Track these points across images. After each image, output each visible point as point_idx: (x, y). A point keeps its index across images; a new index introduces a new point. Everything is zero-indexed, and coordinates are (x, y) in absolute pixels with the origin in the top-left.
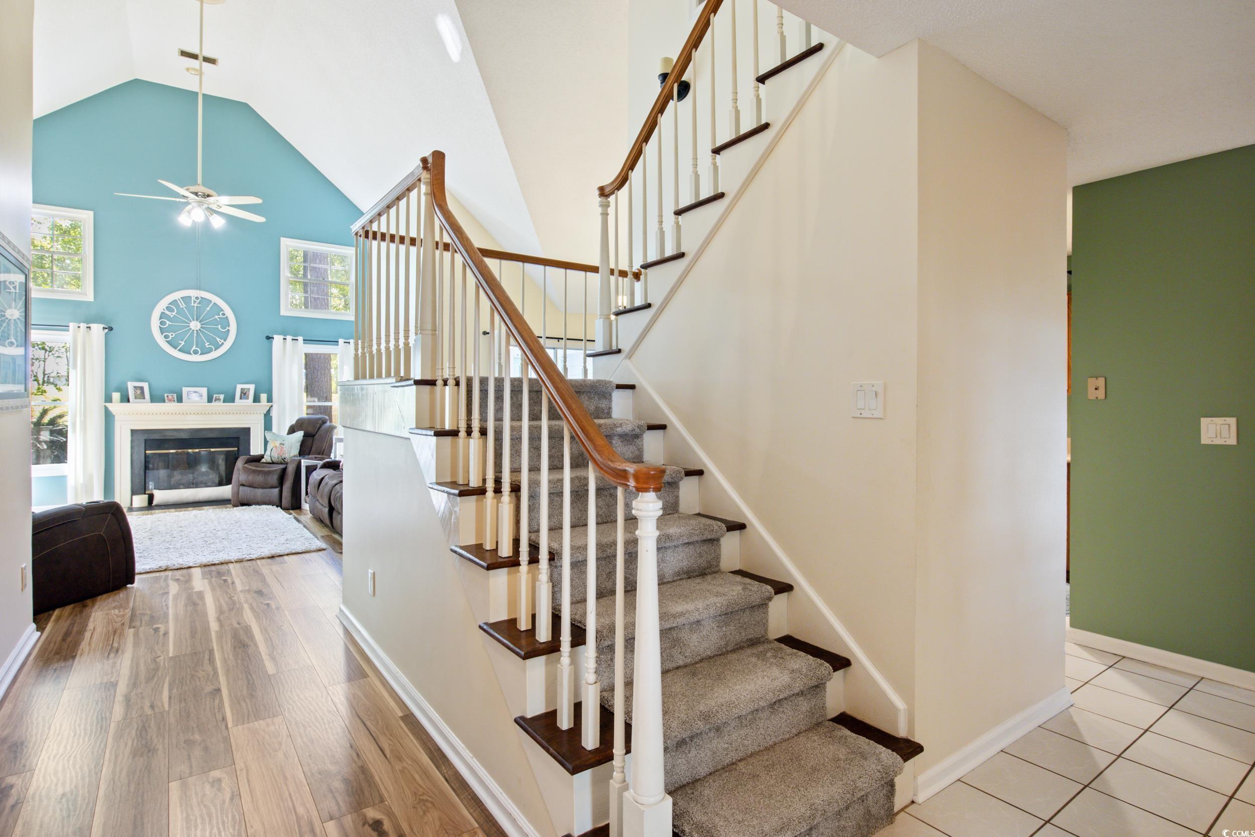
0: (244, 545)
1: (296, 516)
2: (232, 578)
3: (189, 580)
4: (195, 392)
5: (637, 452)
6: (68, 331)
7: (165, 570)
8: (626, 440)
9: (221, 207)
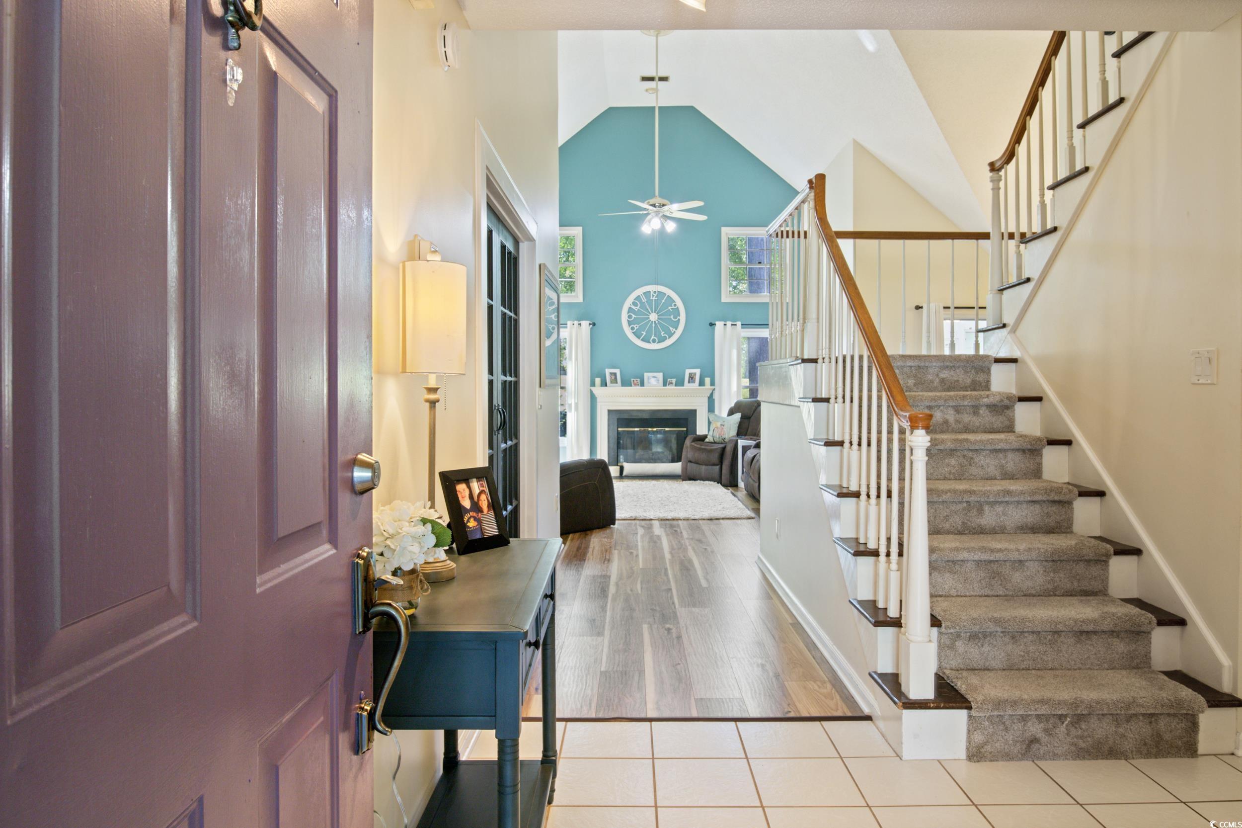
0: (690, 509)
1: (733, 491)
2: (680, 530)
3: (650, 527)
4: (654, 377)
5: (1007, 423)
6: (566, 327)
7: (635, 519)
8: (994, 410)
9: (672, 213)
